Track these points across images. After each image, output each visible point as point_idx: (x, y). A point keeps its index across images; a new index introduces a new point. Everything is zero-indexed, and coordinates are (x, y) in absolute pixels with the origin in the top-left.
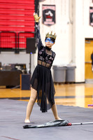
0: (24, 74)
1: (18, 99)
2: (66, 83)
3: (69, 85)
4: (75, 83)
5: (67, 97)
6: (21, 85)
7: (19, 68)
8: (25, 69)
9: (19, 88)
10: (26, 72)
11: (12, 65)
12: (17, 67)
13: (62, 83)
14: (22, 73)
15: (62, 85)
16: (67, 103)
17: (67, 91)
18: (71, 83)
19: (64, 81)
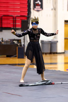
0: (19, 47)
1: (15, 65)
2: (51, 53)
3: (52, 55)
4: (57, 53)
5: (51, 64)
6: (17, 55)
7: (16, 42)
8: (21, 43)
9: (16, 56)
10: (21, 45)
11: (11, 40)
12: (14, 41)
13: (48, 53)
14: (18, 46)
15: (48, 55)
16: (51, 68)
17: (51, 59)
18: (54, 53)
19: (49, 52)
